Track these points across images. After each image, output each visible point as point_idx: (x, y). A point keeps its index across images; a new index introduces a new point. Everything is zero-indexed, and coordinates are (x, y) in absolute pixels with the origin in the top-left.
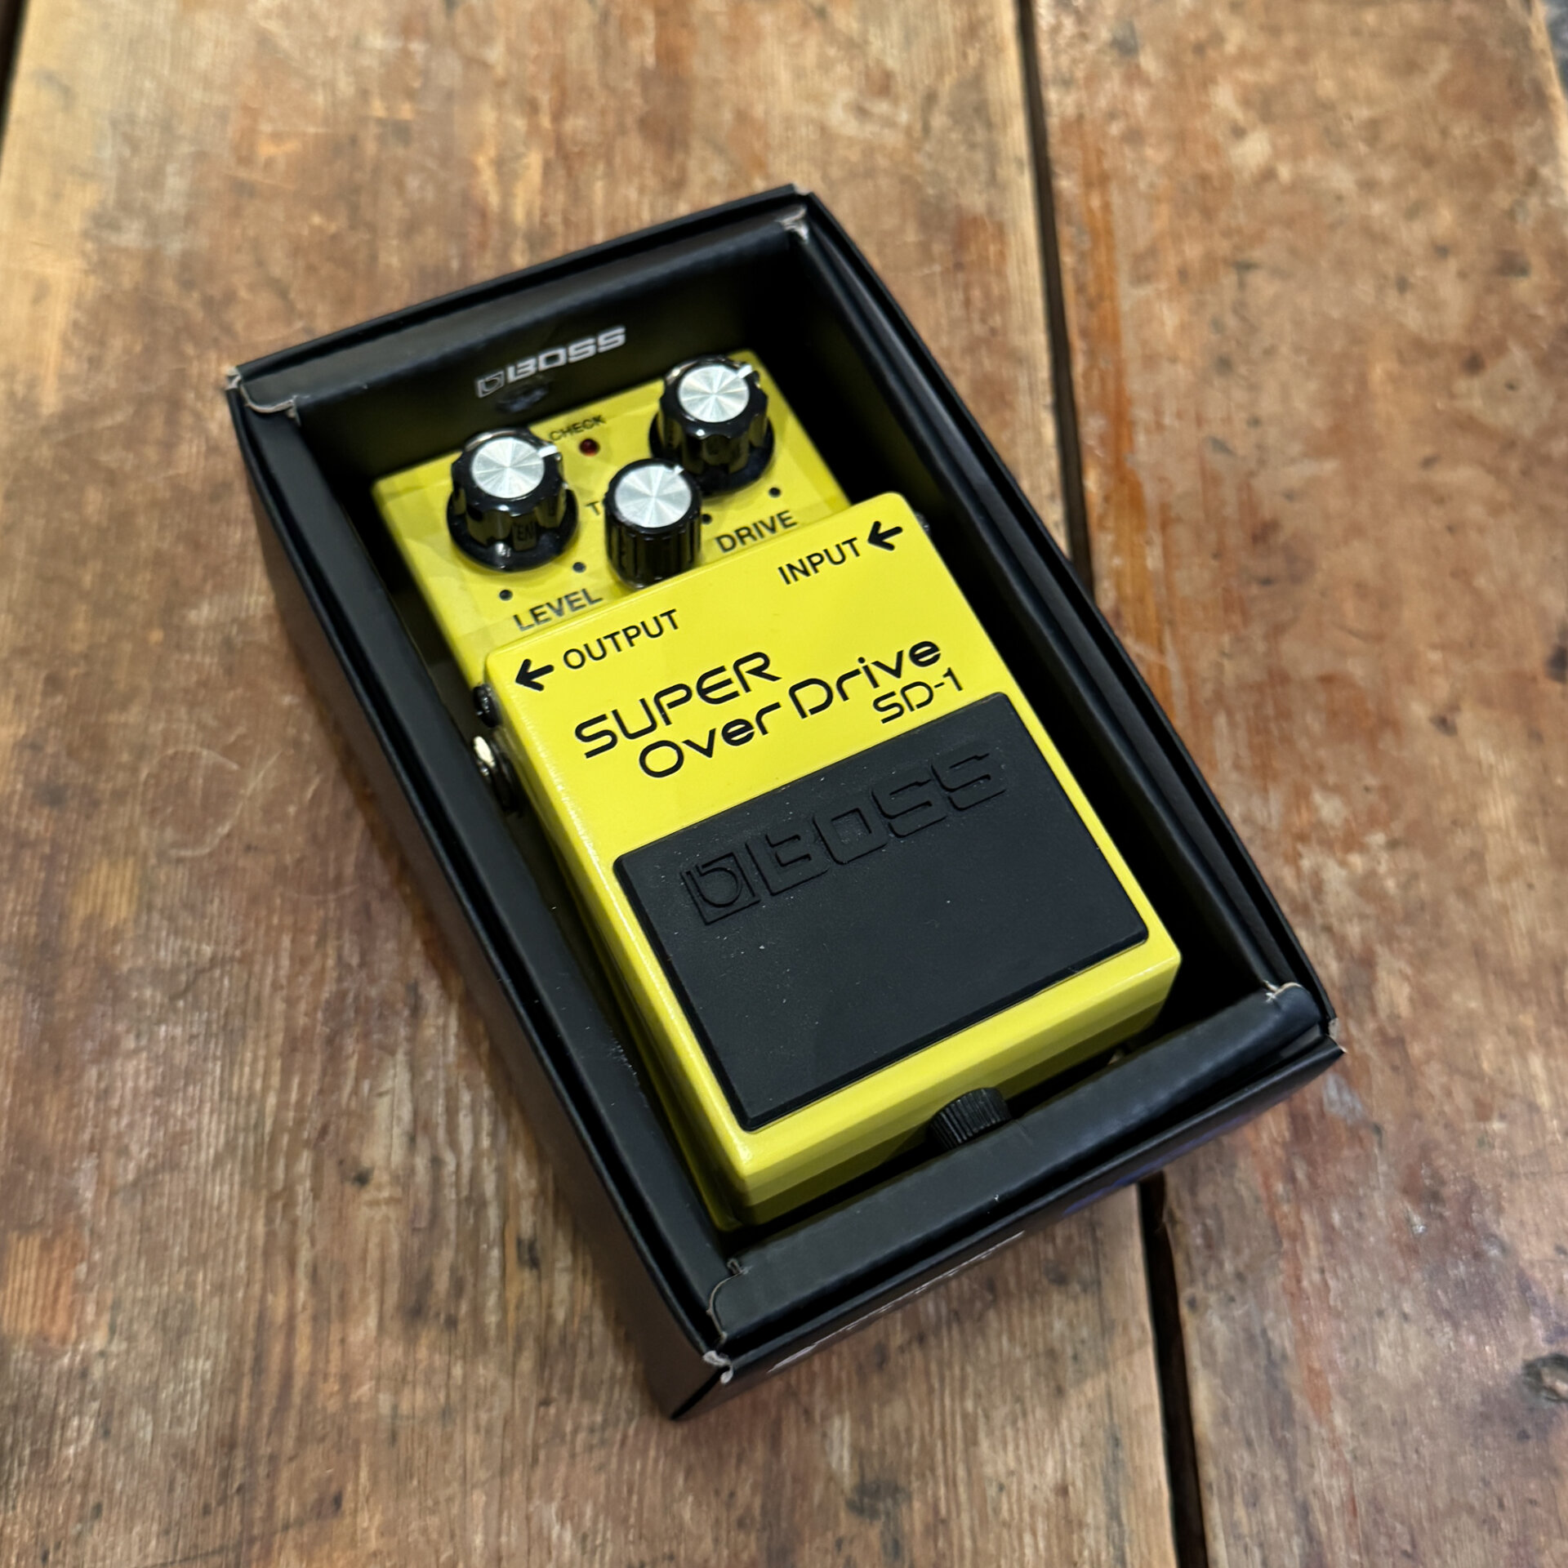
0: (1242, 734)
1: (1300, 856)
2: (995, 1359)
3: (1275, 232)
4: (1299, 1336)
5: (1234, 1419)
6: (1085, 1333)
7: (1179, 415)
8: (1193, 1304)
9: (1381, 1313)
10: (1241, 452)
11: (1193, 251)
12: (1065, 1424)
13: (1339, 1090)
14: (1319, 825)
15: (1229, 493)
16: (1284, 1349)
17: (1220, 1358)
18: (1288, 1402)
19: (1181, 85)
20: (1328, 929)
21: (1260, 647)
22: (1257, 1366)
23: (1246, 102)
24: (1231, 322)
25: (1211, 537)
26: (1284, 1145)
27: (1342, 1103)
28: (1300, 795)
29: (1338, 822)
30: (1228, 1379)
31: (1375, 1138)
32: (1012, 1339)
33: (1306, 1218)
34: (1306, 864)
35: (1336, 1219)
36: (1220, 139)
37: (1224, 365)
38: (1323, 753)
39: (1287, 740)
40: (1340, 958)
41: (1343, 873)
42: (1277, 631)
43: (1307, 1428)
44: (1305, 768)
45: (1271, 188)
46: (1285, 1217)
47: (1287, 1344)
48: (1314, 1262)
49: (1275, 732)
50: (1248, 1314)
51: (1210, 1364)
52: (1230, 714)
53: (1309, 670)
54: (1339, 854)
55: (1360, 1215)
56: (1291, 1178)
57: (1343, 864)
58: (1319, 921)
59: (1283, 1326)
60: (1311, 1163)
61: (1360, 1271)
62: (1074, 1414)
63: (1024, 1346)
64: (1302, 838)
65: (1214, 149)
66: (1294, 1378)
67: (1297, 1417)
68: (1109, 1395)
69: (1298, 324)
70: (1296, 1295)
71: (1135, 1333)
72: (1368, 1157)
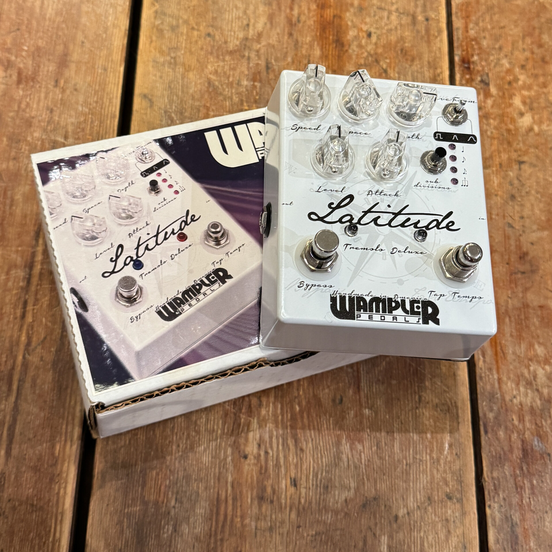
0: (513, 324)
1: (530, 365)
2: (430, 521)
3: (532, 150)
4: (521, 518)
5: (501, 542)
6: (457, 514)
7: (498, 215)
8: (490, 506)
9: (547, 512)
10: (517, 227)
11: (504, 156)
12: (450, 541)
13: (538, 442)
14: (536, 356)
15: (512, 242)
16: (517, 522)
17: (497, 524)
18: (517, 537)
19: (503, 97)
20: (538, 390)
21: (521, 295)
22: (508, 526)
23: (524, 103)
24: (516, 182)
25: (506, 257)
26: (520, 459)
27: (539, 446)
28: (531, 346)
29: (543, 355)
30: (499, 530)
31: (548, 457)
32: (435, 515)
33: (525, 482)
34: (532, 368)
35: (535, 482)
36: (515, 115)
37: (513, 197)
38: (539, 331)
39: (527, 327)
40: (540, 400)
41: (543, 372)
42: (526, 290)
43: (522, 546)
44: (533, 337)
45: (531, 134)
46: (519, 481)
47: (518, 520)
48: (527, 496)
49: (524, 324)
50: (506, 511)
51: (494, 525)
52: (510, 317)
53: (536, 304)
54: (543, 366)
55: (542, 481)
56: (522, 469)
57: (543, 369)
58: (535, 387)
59: (517, 515)
60: (528, 465)
61: (541, 499)
62: (453, 538)
63: (439, 517)
64: (531, 360)
65: (513, 121)
66: (519, 530)
67: (519, 542)
68: (464, 533)
69: (538, 183)
70: (521, 506)
71: (472, 515)
72: (546, 464)
